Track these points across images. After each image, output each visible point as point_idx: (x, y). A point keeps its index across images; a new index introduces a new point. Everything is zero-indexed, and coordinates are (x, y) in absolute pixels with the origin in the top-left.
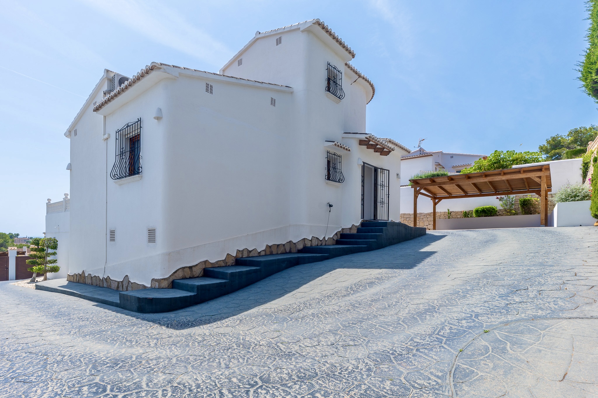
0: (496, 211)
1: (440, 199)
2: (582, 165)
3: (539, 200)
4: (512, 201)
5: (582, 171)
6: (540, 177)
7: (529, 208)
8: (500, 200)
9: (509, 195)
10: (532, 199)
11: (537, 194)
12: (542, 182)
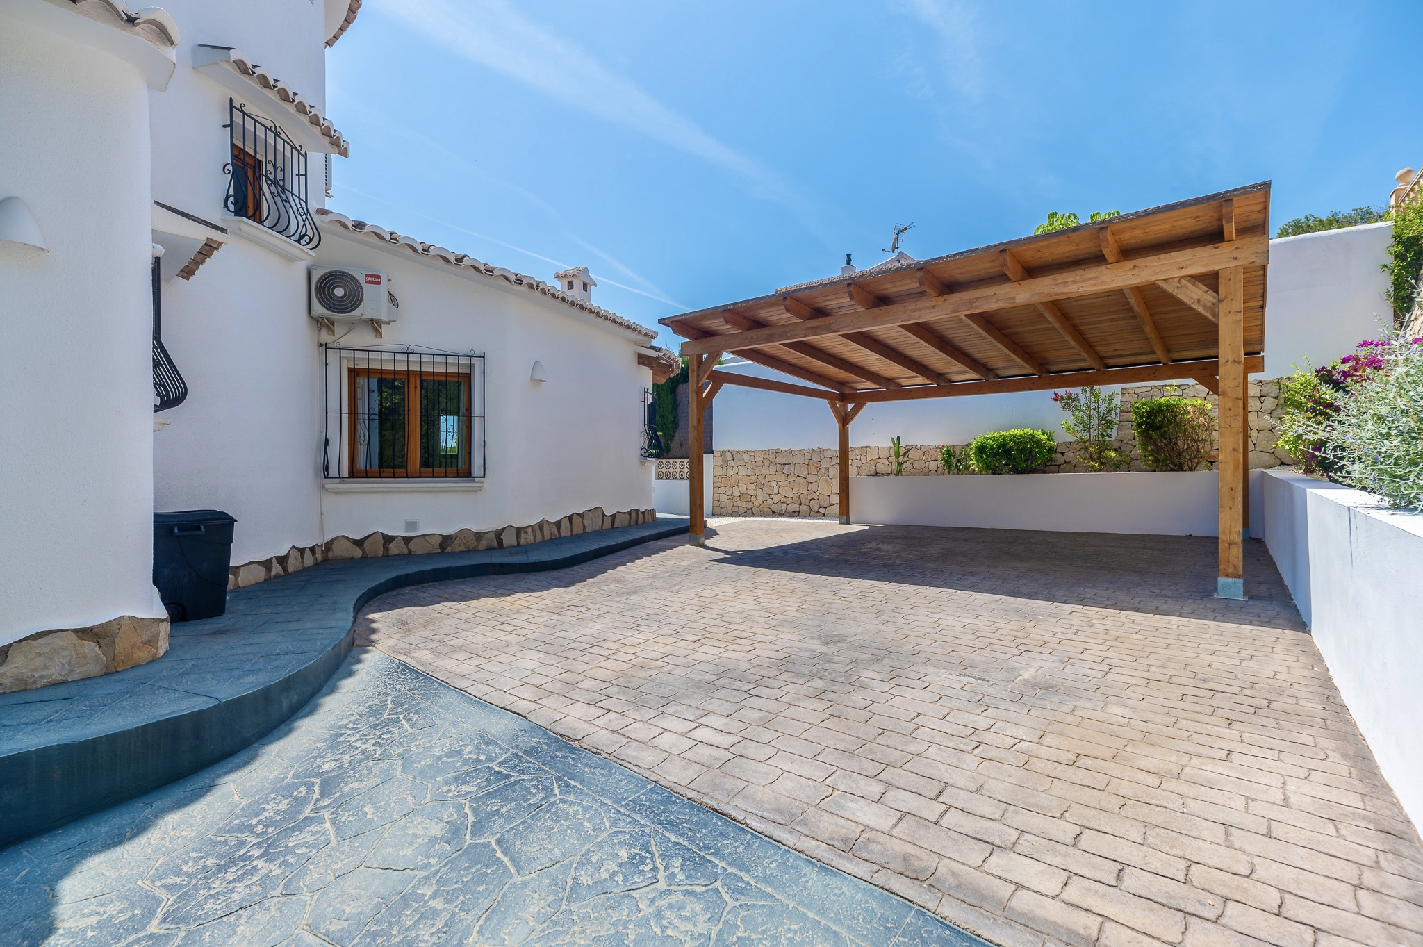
0: (1051, 450)
1: (861, 399)
2: (1392, 250)
3: (1209, 406)
4: (1109, 411)
5: (1392, 278)
6: (1211, 280)
7: (1172, 441)
8: (1066, 406)
9: (1096, 387)
10: (1183, 401)
11: (1201, 381)
12: (1223, 308)
